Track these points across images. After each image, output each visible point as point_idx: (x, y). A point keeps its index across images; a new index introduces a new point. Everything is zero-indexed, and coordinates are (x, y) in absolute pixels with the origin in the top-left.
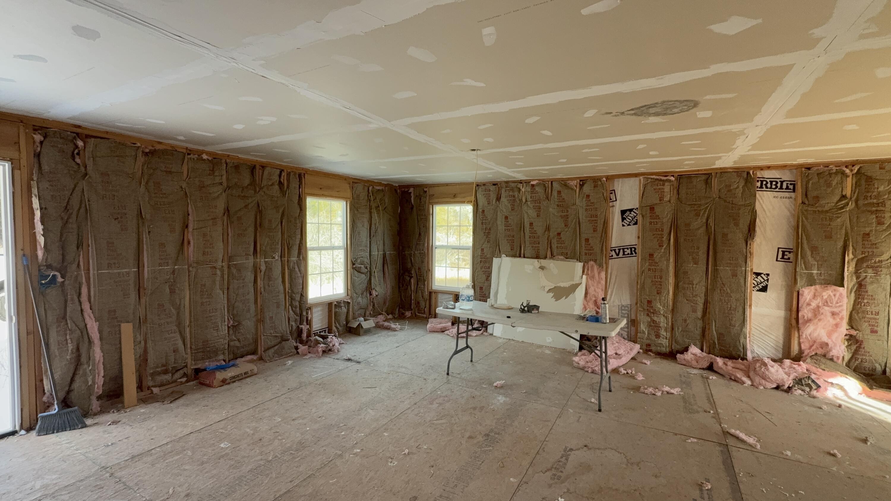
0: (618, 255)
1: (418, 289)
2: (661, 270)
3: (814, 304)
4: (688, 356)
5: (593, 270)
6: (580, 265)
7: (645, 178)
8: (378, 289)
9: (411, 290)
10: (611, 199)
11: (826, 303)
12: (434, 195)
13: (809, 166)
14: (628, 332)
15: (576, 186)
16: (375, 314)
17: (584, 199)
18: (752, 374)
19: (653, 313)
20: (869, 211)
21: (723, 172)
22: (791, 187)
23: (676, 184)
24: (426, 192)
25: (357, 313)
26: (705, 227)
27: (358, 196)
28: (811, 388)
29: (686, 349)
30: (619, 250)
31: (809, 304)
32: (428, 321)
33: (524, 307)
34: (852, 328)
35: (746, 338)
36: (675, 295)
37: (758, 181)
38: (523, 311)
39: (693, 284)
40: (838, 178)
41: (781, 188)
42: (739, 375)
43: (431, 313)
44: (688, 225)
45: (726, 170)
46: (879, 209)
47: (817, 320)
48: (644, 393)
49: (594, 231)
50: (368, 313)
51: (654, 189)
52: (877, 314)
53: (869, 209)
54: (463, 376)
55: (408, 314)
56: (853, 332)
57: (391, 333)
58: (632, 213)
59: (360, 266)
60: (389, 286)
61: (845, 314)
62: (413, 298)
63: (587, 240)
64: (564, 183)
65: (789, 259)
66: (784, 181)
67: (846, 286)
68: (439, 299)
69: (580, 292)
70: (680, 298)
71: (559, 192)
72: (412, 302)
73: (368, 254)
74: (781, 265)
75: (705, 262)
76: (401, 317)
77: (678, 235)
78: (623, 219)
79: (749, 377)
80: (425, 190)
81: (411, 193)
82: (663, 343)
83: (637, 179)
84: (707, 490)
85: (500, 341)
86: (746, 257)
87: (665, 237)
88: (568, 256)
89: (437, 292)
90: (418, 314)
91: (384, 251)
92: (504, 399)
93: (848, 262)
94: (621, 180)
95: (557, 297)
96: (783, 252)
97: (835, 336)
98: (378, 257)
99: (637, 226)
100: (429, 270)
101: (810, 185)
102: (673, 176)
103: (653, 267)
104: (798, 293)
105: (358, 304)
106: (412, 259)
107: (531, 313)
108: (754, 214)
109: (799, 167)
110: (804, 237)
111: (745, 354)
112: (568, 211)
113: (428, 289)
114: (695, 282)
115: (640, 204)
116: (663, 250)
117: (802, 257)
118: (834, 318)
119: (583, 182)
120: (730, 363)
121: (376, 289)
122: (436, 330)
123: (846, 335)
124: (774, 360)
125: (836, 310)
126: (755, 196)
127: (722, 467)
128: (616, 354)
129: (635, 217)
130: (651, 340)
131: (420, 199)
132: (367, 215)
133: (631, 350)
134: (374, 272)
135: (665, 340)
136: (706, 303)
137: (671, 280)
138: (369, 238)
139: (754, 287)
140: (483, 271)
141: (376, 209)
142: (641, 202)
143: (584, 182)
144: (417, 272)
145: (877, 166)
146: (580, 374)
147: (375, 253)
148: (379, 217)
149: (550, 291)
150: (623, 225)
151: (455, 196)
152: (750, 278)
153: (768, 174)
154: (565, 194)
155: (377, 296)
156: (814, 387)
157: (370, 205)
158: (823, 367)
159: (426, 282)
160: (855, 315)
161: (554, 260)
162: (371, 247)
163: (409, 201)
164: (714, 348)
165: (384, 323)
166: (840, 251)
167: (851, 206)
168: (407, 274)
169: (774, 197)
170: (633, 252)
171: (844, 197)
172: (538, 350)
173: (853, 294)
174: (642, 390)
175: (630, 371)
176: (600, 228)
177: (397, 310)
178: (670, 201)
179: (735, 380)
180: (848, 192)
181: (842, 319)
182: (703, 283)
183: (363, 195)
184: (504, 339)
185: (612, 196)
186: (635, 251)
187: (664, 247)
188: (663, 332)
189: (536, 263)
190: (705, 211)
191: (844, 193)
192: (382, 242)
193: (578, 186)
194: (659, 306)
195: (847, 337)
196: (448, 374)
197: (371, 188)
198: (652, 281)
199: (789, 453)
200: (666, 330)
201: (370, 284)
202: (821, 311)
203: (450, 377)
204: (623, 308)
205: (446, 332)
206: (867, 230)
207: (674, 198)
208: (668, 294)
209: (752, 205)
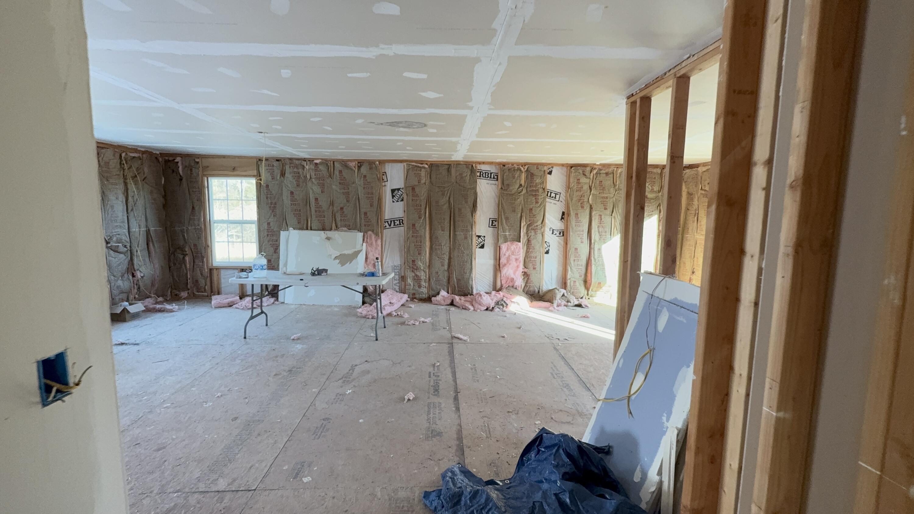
0: (390, 225)
1: (195, 266)
2: (421, 236)
3: (507, 255)
4: (439, 298)
5: (371, 239)
6: (361, 234)
7: (407, 164)
8: (143, 269)
9: (186, 270)
10: (383, 180)
11: (513, 253)
12: (208, 167)
13: (505, 164)
14: (399, 287)
15: (355, 167)
16: (142, 297)
17: (362, 179)
18: (474, 303)
19: (416, 269)
20: (532, 195)
21: (458, 164)
22: (496, 177)
23: (429, 170)
24: (198, 163)
25: (117, 298)
26: (448, 203)
27: (107, 164)
28: (503, 306)
29: (438, 294)
30: (391, 221)
31: (505, 255)
32: (211, 299)
33: (315, 271)
34: (525, 267)
35: (472, 281)
36: (430, 254)
37: (478, 172)
38: (313, 274)
39: (442, 246)
40: (518, 172)
41: (491, 178)
42: (468, 304)
43: (213, 290)
44: (437, 202)
45: (460, 163)
46: (536, 193)
47: (508, 264)
48: (408, 325)
49: (371, 206)
50: (131, 297)
51: (415, 174)
52: (536, 258)
53: (532, 193)
54: (261, 337)
55: (184, 294)
56: (526, 270)
57: (166, 314)
58: (399, 191)
59: (117, 244)
60: (157, 266)
61: (522, 259)
62: (189, 277)
63: (366, 214)
64: (344, 163)
65: (495, 225)
66: (492, 173)
67: (521, 241)
68: (222, 275)
69: (362, 257)
70: (434, 257)
71: (340, 172)
72: (189, 281)
73: (126, 231)
74: (491, 229)
75: (448, 229)
76: (175, 298)
77: (431, 209)
78: (393, 196)
79: (472, 305)
80: (197, 160)
81: (178, 162)
82: (424, 291)
83: (402, 164)
84: (438, 366)
85: (292, 307)
86: (472, 225)
87: (423, 211)
88: (350, 228)
89: (218, 269)
90: (197, 293)
91: (147, 226)
92: (301, 346)
93: (523, 227)
94: (390, 164)
95: (343, 263)
96: (492, 221)
97: (517, 273)
98: (140, 234)
99: (402, 202)
100: (208, 246)
101: (505, 177)
102: (427, 164)
103: (415, 234)
104: (500, 247)
105: (118, 287)
106: (186, 235)
107: (321, 275)
108: (476, 194)
109: (499, 164)
110: (502, 211)
111: (472, 292)
112: (348, 189)
113: (207, 266)
114: (443, 244)
115: (405, 186)
116: (421, 221)
117: (501, 225)
118: (517, 262)
120: (463, 298)
121: (140, 269)
122: (222, 306)
123: (522, 272)
124: (487, 293)
125: (517, 257)
126: (476, 182)
127: (448, 354)
128: (390, 303)
129: (402, 195)
130: (416, 290)
131: (191, 170)
132: (122, 186)
133: (401, 299)
134: (137, 251)
135: (424, 289)
136: (450, 259)
137: (428, 244)
138: (126, 213)
139: (477, 246)
140: (271, 244)
141: (133, 179)
142: (405, 183)
143: (361, 164)
144: (193, 250)
145: (535, 167)
146: (363, 320)
147: (135, 229)
148: (138, 188)
149: (336, 258)
150: (393, 202)
151: (234, 169)
152: (475, 239)
153: (484, 168)
154: (345, 173)
155: (142, 277)
156: (505, 305)
157: (124, 174)
158: (511, 293)
159: (205, 259)
160: (527, 260)
161: (339, 231)
162: (130, 223)
163: (175, 171)
164: (455, 290)
165: (155, 306)
166: (519, 219)
167: (524, 191)
168: (178, 251)
169: (487, 184)
170: (401, 223)
171: (521, 185)
172: (327, 310)
173: (525, 247)
174: (406, 323)
175: (399, 313)
176: (375, 204)
177: (169, 291)
178: (425, 183)
179: (465, 309)
180: (523, 182)
181: (520, 262)
182: (448, 245)
183: (114, 163)
184: (296, 305)
185: (384, 177)
186: (402, 222)
187: (423, 218)
188: (423, 283)
189: (322, 234)
190: (448, 192)
191: (521, 183)
192: (143, 217)
193: (357, 167)
194: (420, 264)
195: (523, 274)
196: (245, 338)
197: (123, 155)
198: (415, 245)
199: (483, 340)
200: (425, 282)
201: (133, 264)
202: (511, 258)
203: (247, 340)
204: (395, 268)
205: (234, 306)
206: (531, 206)
207: (428, 182)
208: (426, 254)
209: (475, 189)
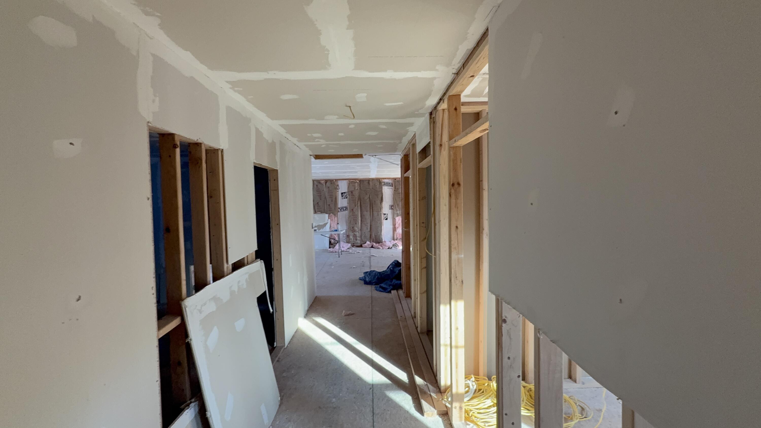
0: (341, 210)
2: (356, 215)
3: (399, 222)
4: (365, 245)
5: (332, 217)
6: (327, 215)
7: (349, 181)
10: (337, 189)
13: (396, 179)
14: (346, 240)
17: (327, 189)
18: (382, 245)
19: (354, 231)
21: (373, 179)
22: (392, 185)
23: (359, 183)
26: (369, 199)
28: (396, 247)
29: (365, 243)
30: (341, 208)
35: (382, 236)
36: (361, 224)
37: (383, 183)
42: (379, 247)
44: (363, 198)
49: (332, 201)
51: (352, 185)
58: (345, 194)
63: (329, 205)
65: (392, 208)
66: (390, 183)
69: (328, 226)
70: (363, 225)
71: (317, 186)
74: (390, 211)
75: (369, 211)
77: (361, 202)
78: (342, 196)
79: (382, 247)
82: (358, 242)
83: (346, 181)
86: (381, 208)
87: (357, 203)
88: (322, 212)
94: (340, 181)
95: (319, 229)
96: (391, 206)
99: (347, 199)
101: (396, 185)
102: (358, 180)
103: (353, 214)
104: (395, 219)
108: (382, 194)
109: (393, 179)
110: (395, 201)
111: (382, 241)
112: (321, 193)
114: (367, 219)
115: (348, 191)
116: (356, 208)
117: (395, 208)
119: (326, 181)
120: (377, 244)
124: (389, 241)
126: (382, 188)
127: (368, 259)
128: (343, 247)
130: (354, 241)
133: (348, 245)
136: (371, 226)
137: (360, 218)
149: (316, 227)
152: (382, 215)
153: (386, 181)
154: (319, 185)
164: (374, 241)
169: (388, 188)
175: (348, 250)
176: (334, 200)
178: (357, 189)
179: (378, 249)
182: (369, 219)
185: (338, 187)
186: (347, 208)
187: (357, 206)
190: (369, 193)
193: (324, 183)
194: (356, 229)
198: (353, 219)
199: (384, 256)
200: (359, 237)
202: (400, 224)
207: (359, 189)
208: (359, 224)
209: (382, 191)
